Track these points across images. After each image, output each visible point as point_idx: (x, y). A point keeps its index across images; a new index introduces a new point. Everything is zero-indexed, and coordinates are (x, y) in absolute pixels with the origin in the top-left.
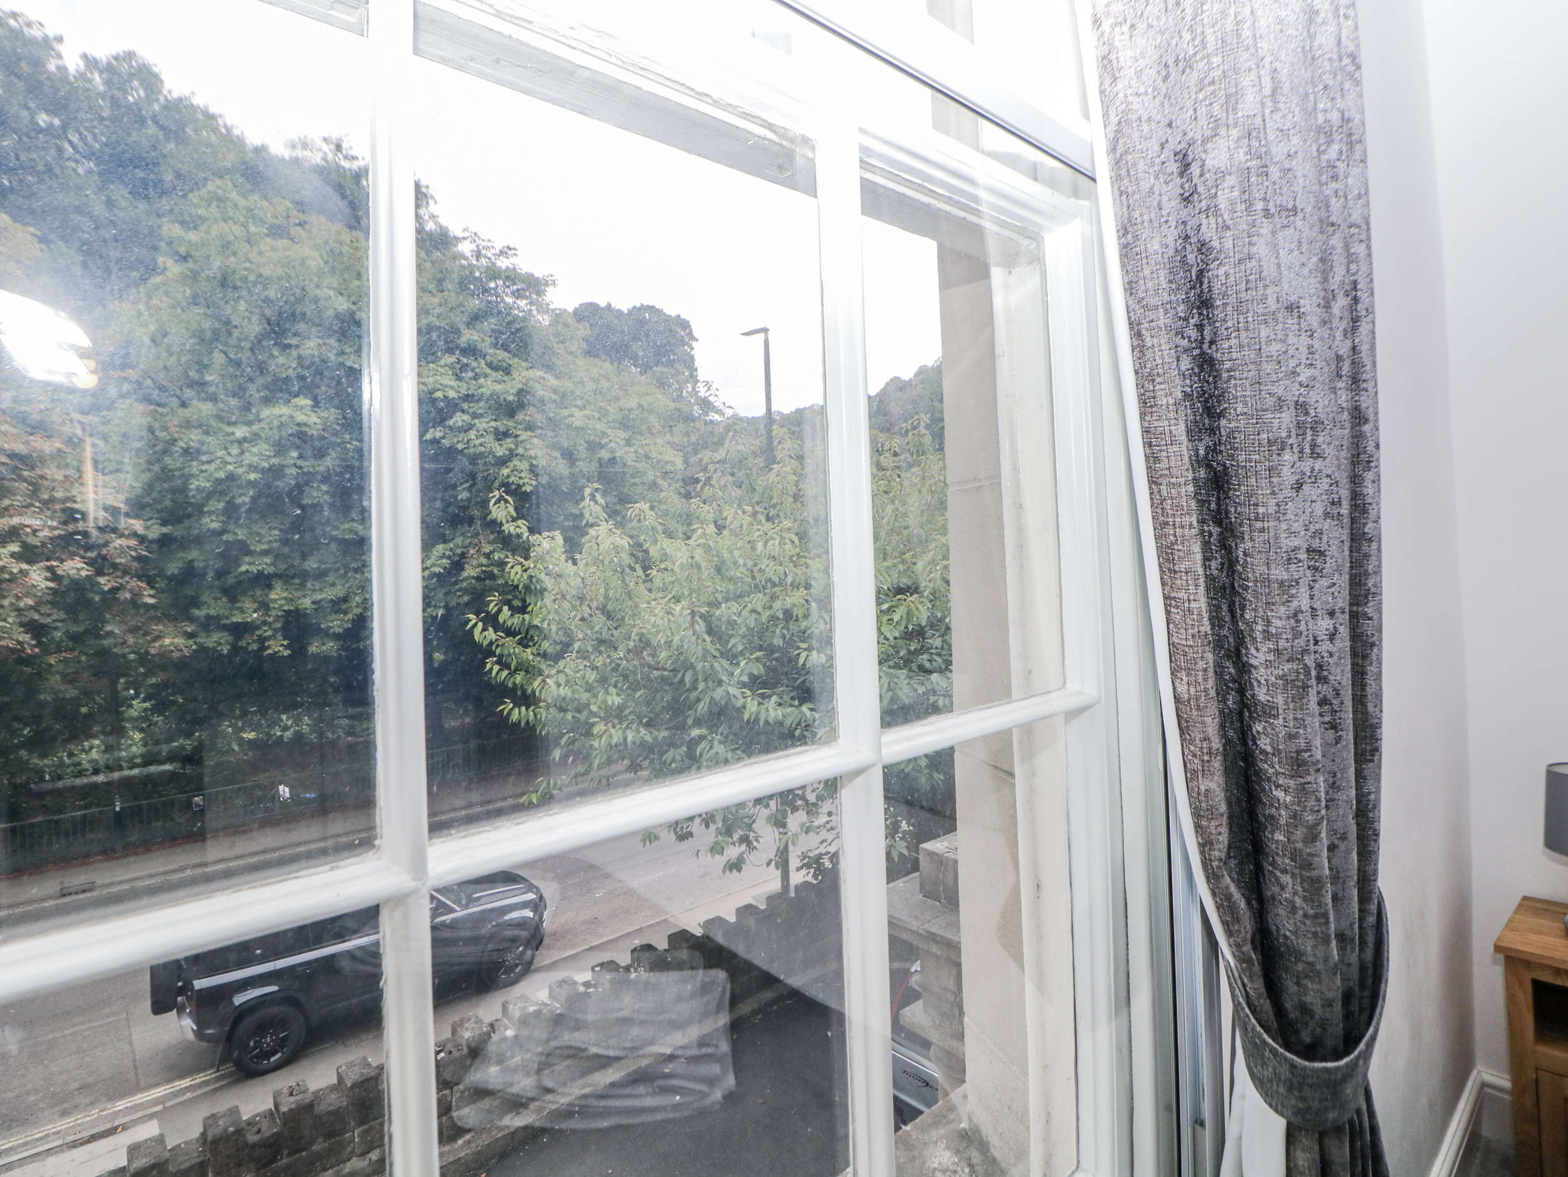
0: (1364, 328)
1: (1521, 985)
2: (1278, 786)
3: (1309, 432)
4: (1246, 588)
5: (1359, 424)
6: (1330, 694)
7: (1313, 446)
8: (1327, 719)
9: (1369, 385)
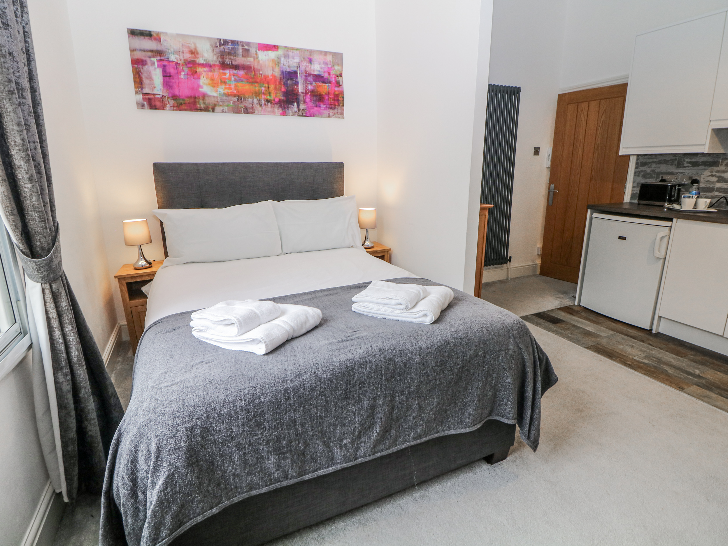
0: (32, 63)
1: (123, 286)
2: (25, 188)
3: (20, 91)
4: (7, 132)
5: (34, 92)
6: (37, 165)
7: (22, 95)
8: (37, 171)
9: (36, 81)
